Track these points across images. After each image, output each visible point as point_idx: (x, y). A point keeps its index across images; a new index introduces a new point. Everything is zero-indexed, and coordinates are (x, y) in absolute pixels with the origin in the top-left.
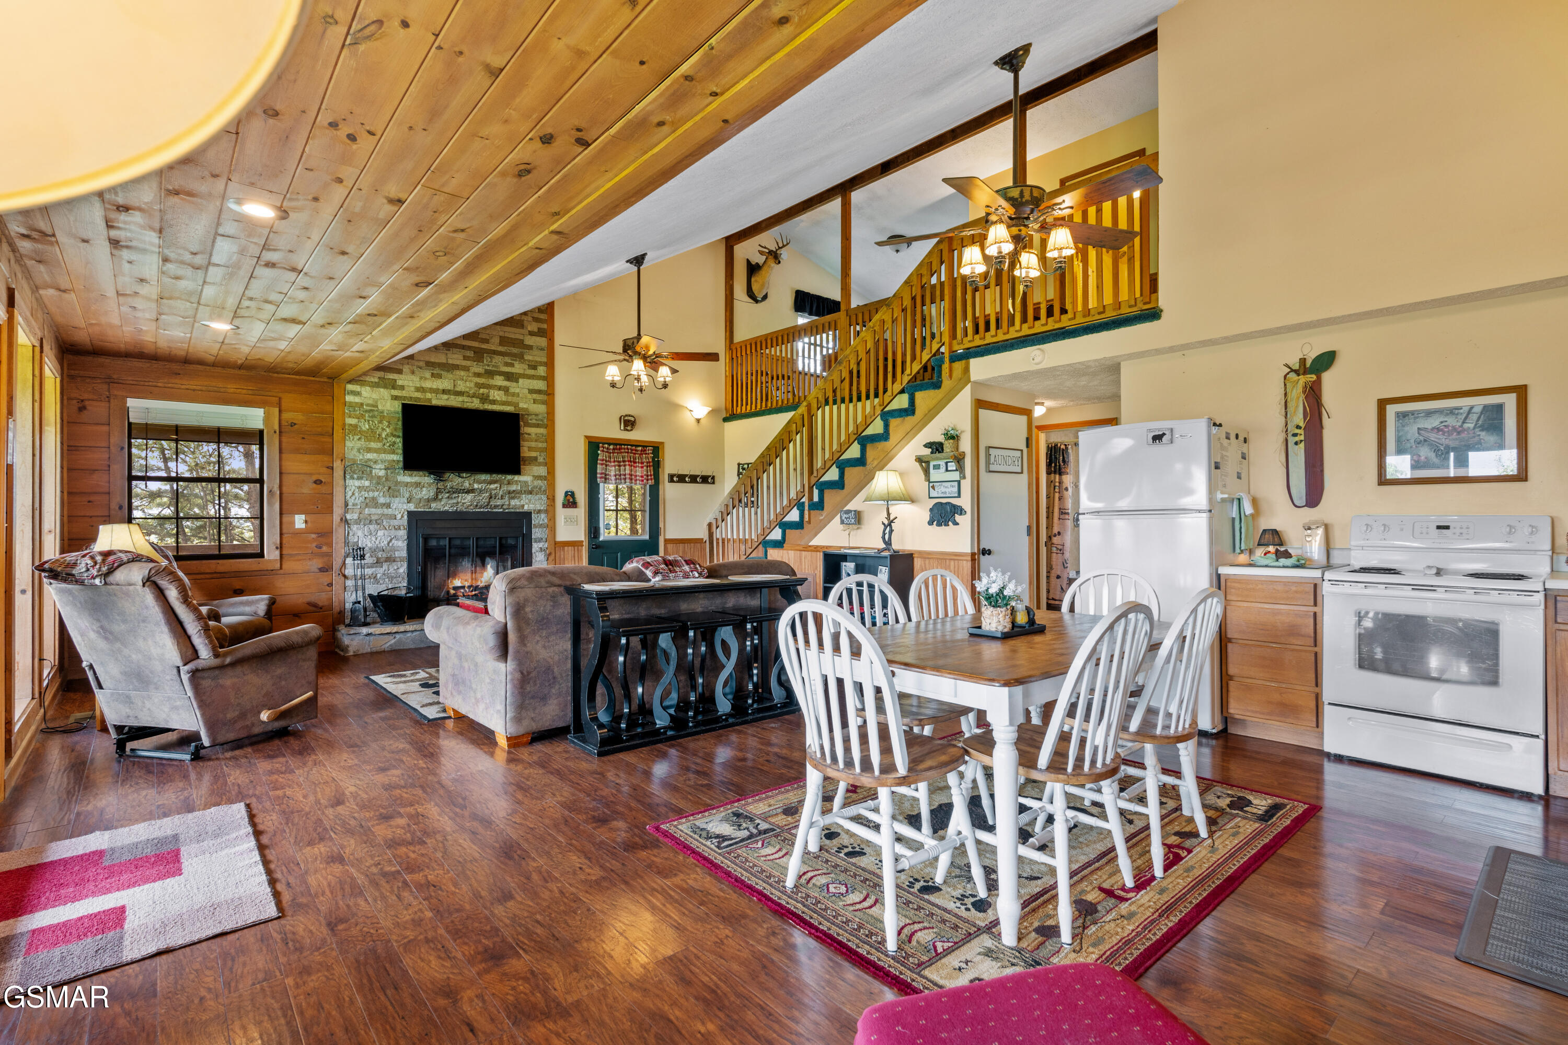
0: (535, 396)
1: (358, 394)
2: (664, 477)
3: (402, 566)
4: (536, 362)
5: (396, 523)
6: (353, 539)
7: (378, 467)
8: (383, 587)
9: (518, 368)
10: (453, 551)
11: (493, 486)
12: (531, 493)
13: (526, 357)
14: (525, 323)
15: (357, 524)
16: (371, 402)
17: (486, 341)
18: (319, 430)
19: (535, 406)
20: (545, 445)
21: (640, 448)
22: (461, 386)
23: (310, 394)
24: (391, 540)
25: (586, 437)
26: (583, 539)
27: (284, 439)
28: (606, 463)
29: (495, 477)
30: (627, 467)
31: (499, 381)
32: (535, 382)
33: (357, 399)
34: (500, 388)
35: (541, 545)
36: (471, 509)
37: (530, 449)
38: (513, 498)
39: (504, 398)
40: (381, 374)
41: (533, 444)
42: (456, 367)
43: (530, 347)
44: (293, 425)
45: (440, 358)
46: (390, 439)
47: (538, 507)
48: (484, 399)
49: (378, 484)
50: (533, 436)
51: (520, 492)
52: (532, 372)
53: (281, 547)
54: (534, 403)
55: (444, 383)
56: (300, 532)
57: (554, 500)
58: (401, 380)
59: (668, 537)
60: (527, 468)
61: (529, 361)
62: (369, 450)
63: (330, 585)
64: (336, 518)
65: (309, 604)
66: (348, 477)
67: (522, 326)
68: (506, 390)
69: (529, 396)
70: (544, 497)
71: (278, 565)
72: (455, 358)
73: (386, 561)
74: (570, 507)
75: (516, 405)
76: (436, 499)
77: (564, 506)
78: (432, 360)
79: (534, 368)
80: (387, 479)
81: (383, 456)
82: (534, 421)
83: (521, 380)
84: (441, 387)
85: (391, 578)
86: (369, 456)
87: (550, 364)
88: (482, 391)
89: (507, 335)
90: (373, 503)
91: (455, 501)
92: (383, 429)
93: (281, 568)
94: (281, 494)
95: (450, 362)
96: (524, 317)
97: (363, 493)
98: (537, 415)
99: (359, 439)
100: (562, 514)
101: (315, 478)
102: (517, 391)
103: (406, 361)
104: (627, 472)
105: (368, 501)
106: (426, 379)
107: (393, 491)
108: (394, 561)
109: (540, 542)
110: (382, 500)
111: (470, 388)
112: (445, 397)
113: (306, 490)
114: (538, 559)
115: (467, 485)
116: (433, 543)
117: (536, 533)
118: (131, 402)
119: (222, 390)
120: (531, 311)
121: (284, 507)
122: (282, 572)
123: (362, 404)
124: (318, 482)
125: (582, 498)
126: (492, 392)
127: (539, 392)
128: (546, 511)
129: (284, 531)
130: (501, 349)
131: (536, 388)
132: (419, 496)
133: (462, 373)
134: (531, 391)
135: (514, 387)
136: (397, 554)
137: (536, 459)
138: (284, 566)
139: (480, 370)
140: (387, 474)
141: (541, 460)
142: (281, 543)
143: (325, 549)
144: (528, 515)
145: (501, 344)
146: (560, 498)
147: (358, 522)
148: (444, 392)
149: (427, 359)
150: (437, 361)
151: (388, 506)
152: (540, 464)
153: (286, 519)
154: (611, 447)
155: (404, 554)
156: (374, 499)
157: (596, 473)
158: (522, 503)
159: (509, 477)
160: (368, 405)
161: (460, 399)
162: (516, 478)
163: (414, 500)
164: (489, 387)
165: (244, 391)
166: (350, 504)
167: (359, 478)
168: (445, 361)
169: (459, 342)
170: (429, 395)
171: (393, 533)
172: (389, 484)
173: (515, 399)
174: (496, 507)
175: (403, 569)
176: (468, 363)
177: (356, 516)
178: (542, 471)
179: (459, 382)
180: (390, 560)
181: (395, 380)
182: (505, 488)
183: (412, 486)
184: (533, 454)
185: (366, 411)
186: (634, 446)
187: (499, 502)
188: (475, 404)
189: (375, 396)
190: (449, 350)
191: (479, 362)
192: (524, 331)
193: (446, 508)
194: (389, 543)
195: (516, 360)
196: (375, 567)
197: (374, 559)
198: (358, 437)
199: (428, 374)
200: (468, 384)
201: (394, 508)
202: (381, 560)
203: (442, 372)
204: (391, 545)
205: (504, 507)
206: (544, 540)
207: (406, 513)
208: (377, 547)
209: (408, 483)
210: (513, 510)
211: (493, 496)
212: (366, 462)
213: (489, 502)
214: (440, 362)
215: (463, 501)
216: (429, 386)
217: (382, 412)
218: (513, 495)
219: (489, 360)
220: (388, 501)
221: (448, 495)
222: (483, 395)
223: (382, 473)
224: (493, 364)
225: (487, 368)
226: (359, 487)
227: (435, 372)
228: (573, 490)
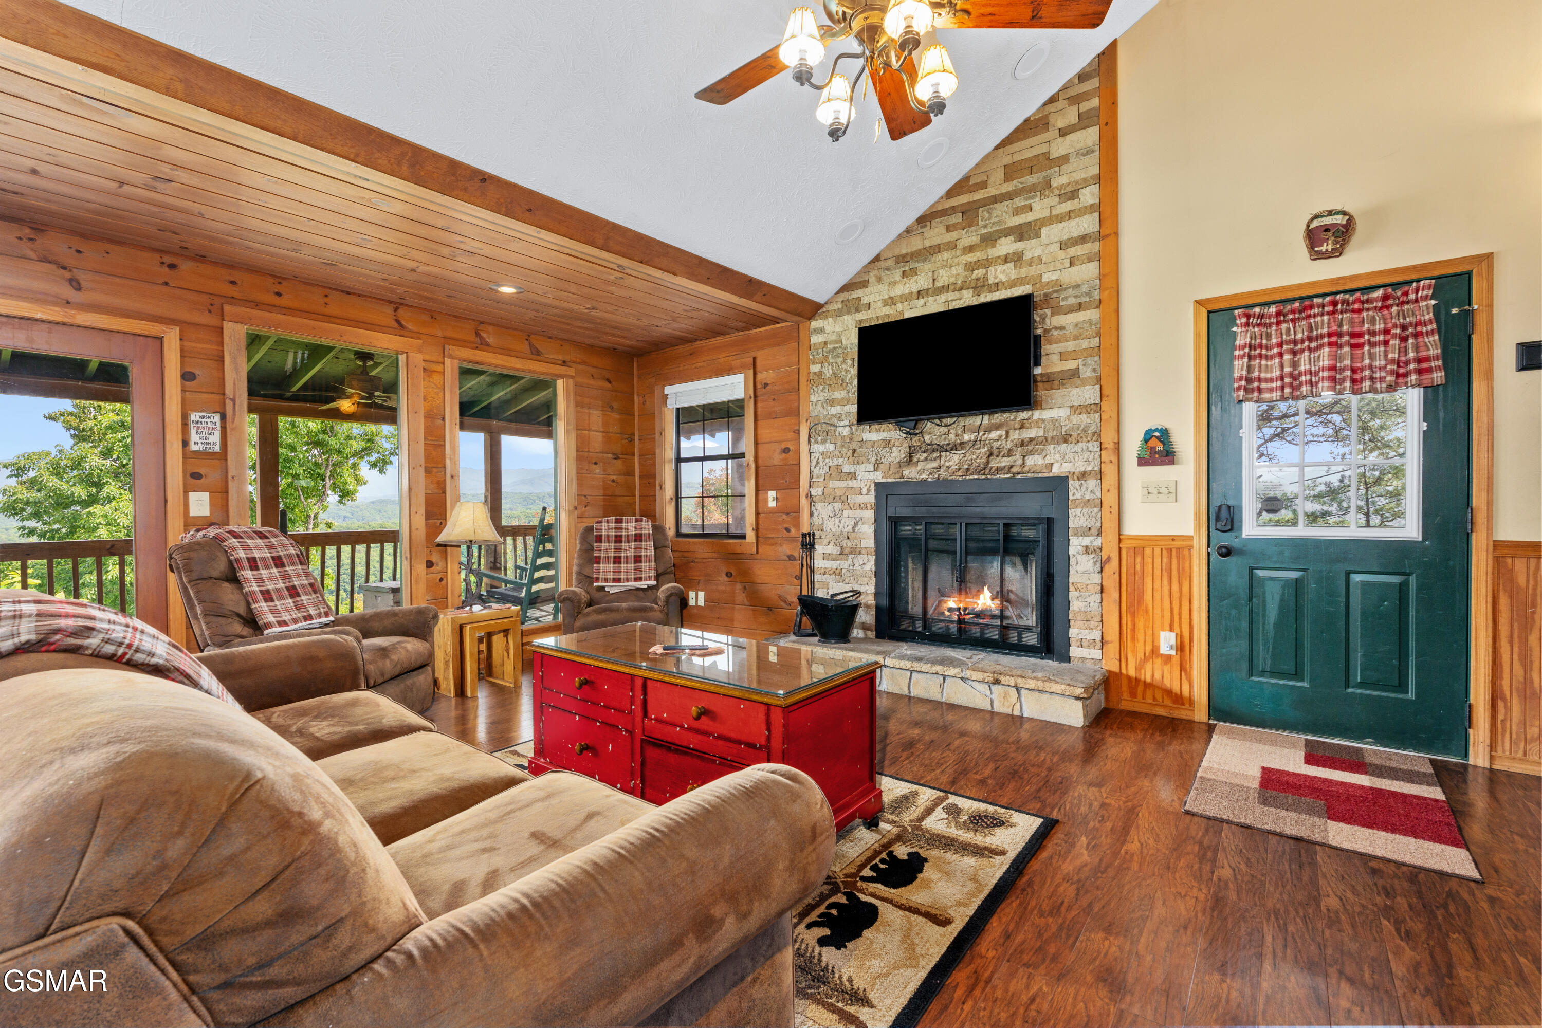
0: (1073, 251)
1: (821, 331)
2: (1497, 360)
3: (869, 560)
4: (1077, 182)
5: (860, 499)
6: (817, 521)
7: (842, 424)
8: (848, 587)
9: (1040, 208)
10: (932, 543)
11: (994, 435)
12: (1066, 439)
13: (1054, 184)
14: (1052, 118)
15: (821, 501)
16: (834, 337)
17: (984, 185)
18: (787, 386)
19: (1074, 269)
20: (1098, 342)
21: (1380, 293)
22: (944, 277)
23: (778, 346)
24: (856, 524)
25: (1203, 302)
26: (1191, 533)
27: (759, 405)
28: (1253, 353)
29: (998, 418)
31: (1006, 246)
32: (1074, 222)
33: (821, 338)
34: (1006, 259)
35: (1087, 541)
36: (959, 475)
37: (1063, 356)
38: (1031, 453)
39: (1014, 274)
40: (844, 296)
41: (1070, 346)
42: (937, 249)
43: (1063, 160)
44: (766, 385)
45: (916, 244)
47: (1081, 467)
48: (979, 286)
49: (843, 446)
50: (1070, 329)
51: (1045, 440)
52: (1068, 206)
53: (757, 530)
54: (1072, 264)
55: (921, 281)
56: (772, 512)
57: (1118, 448)
58: (867, 296)
60: (1057, 394)
61: (1061, 187)
62: (832, 403)
63: (798, 577)
64: (803, 493)
65: (780, 597)
66: (812, 440)
67: (1047, 126)
68: (1017, 258)
69: (1062, 255)
70: (1094, 447)
71: (754, 549)
72: (936, 234)
73: (851, 553)
74: (1154, 463)
75: (1036, 280)
76: (910, 460)
77: (1142, 462)
78: (904, 252)
79: (1073, 195)
80: (851, 440)
81: (845, 409)
82: (1072, 301)
83: (1044, 231)
84: (916, 289)
85: (858, 578)
86: (834, 410)
87: (1108, 174)
88: (976, 274)
89: (1017, 158)
90: (836, 473)
91: (935, 464)
93: (757, 552)
94: (757, 468)
95: (928, 244)
96: (1051, 108)
97: (827, 460)
98: (1077, 287)
99: (824, 390)
100: (1136, 477)
101: (783, 446)
102: (1038, 252)
103: (871, 266)
105: (832, 470)
106: (895, 283)
107: (858, 455)
108: (860, 554)
109: (1083, 535)
110: (846, 469)
111: (957, 276)
112: (921, 302)
113: (776, 462)
115: (952, 437)
116: (906, 530)
117: (1077, 518)
120: (1065, 88)
121: (761, 482)
122: (758, 556)
123: (826, 343)
124: (786, 451)
125: (1188, 442)
126: (993, 270)
127: (1083, 239)
128: (1101, 474)
129: (760, 510)
130: (1007, 188)
131: (1076, 234)
132: (890, 459)
133: (946, 255)
134: (1064, 245)
135: (1031, 248)
136: (864, 543)
137: (1075, 373)
138: (760, 550)
139: (973, 240)
140: (851, 432)
141: (1086, 373)
142: (757, 524)
143: (794, 532)
144: (1061, 482)
145: (1008, 178)
146: (1132, 445)
147: (823, 498)
148: (920, 294)
149: (897, 252)
150: (909, 251)
151: (853, 476)
152: (1084, 383)
153: (761, 497)
154: (1274, 309)
155: (870, 543)
156: (838, 467)
157: (1227, 378)
158: (1048, 460)
159: (1024, 415)
160: (831, 343)
161: (944, 297)
162: (1037, 414)
163: (881, 466)
164: (987, 263)
165: (730, 358)
166: (815, 476)
167: (824, 442)
168: (920, 247)
169: (940, 208)
170: (900, 307)
171: (859, 514)
172: (854, 445)
173: (1033, 271)
174: (999, 470)
175: (870, 565)
176: (954, 235)
177: (820, 491)
178: (1089, 394)
179: (942, 272)
180: (856, 551)
181: (859, 299)
182: (1015, 435)
183: (879, 446)
184: (1071, 365)
185: (829, 351)
187: (1005, 462)
188: (968, 299)
189: (838, 328)
190: (925, 226)
191: (970, 226)
192: (1053, 133)
193: (924, 476)
194: (854, 528)
195: (1032, 198)
196: (841, 559)
197: (839, 548)
198: (821, 388)
199: (897, 275)
200: (954, 271)
201: (859, 478)
202: (847, 551)
203: (917, 265)
204: (856, 529)
205: (1014, 470)
206: (1094, 531)
207: (873, 485)
208: (841, 533)
209: (874, 442)
210: (1029, 475)
211: (995, 452)
212: (830, 419)
213: (988, 463)
214: (914, 249)
215: (947, 464)
216: (899, 293)
217: (846, 348)
218: (1030, 448)
219: (987, 215)
220: (852, 470)
221: (925, 455)
222: (978, 279)
223: (846, 432)
224: (993, 220)
225: (984, 231)
226: (823, 454)
227: (907, 268)
228: (1167, 425)
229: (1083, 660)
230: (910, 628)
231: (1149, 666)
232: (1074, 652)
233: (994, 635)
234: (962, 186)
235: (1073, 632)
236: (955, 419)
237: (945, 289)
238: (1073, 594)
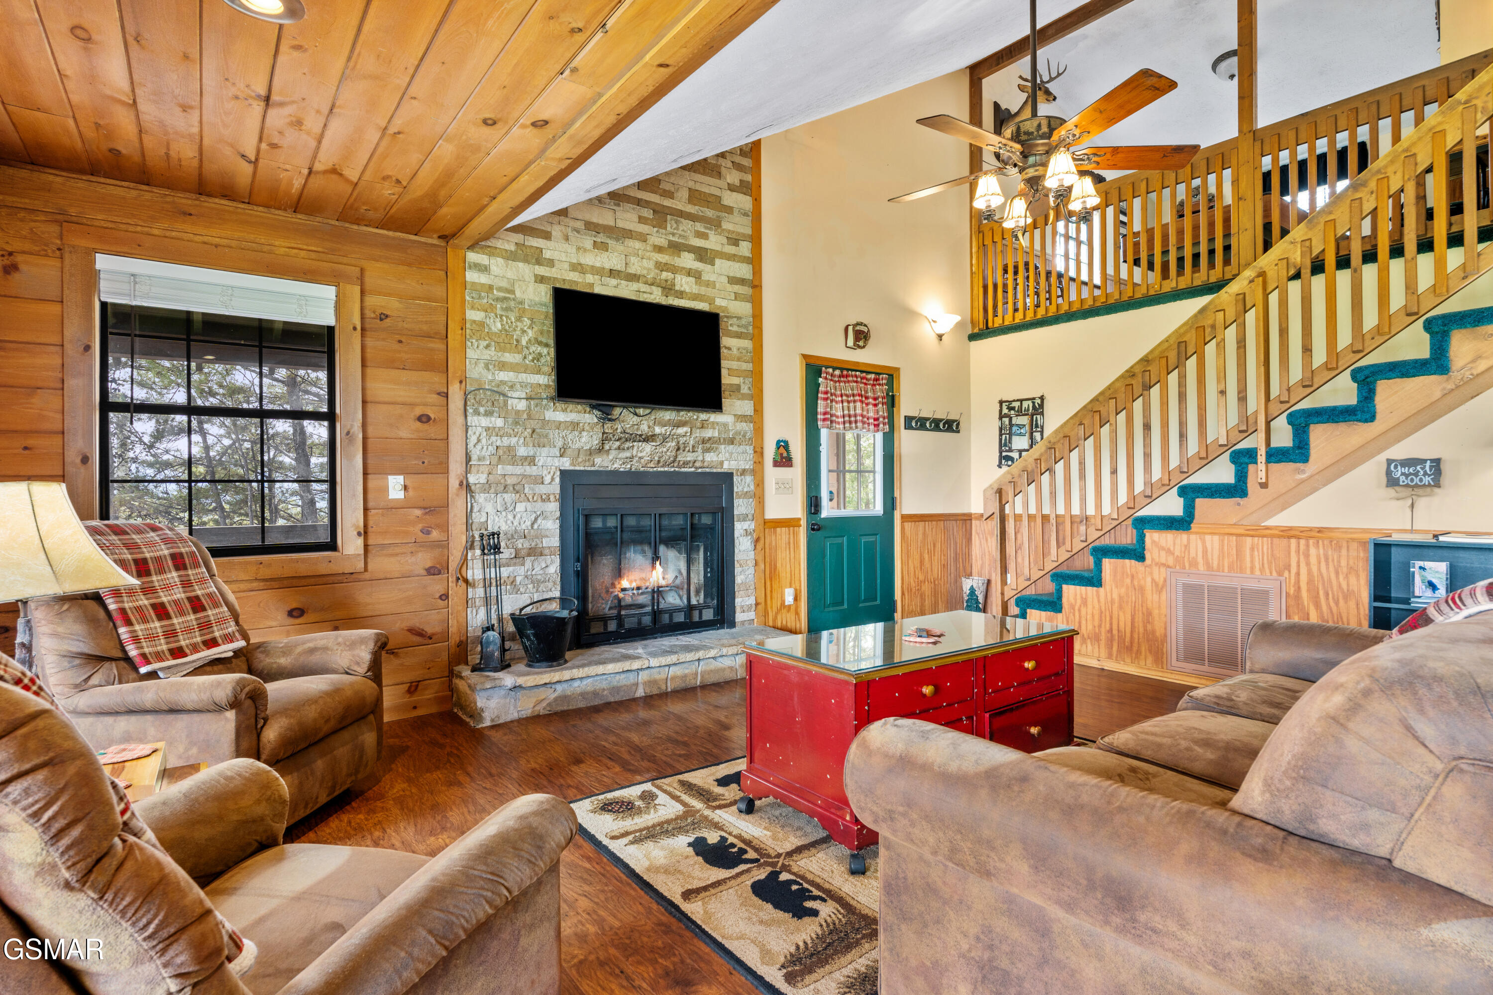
0: (737, 288)
1: (484, 269)
2: (900, 422)
3: (552, 562)
4: (738, 233)
5: (543, 489)
6: (478, 518)
7: (516, 394)
8: (524, 600)
9: (714, 242)
10: (626, 536)
11: (681, 431)
12: (731, 442)
13: (725, 225)
14: (723, 171)
15: (484, 491)
16: (504, 284)
17: (670, 195)
18: (425, 328)
19: (737, 303)
20: (749, 366)
21: (872, 376)
22: (635, 266)
23: (410, 265)
24: (536, 519)
25: (805, 356)
26: (800, 515)
27: (369, 342)
28: (829, 397)
29: (686, 415)
30: (858, 404)
31: (687, 260)
32: (737, 265)
33: (483, 279)
34: (689, 273)
35: (745, 525)
36: (652, 468)
37: (731, 372)
38: (708, 450)
39: (695, 289)
41: (735, 365)
42: (628, 234)
43: (729, 210)
44: (383, 317)
45: (605, 217)
46: (532, 349)
47: (742, 465)
48: (668, 288)
49: (516, 423)
50: (735, 351)
51: (718, 441)
52: (731, 249)
53: (365, 533)
54: (736, 299)
55: (611, 260)
56: (393, 507)
57: (762, 454)
58: (552, 249)
59: (906, 511)
60: (729, 401)
61: (728, 231)
62: (503, 366)
63: (445, 597)
64: (454, 483)
65: (412, 631)
66: (470, 410)
67: (719, 175)
68: (696, 275)
69: (729, 287)
70: (750, 449)
71: (361, 565)
72: (627, 218)
73: (529, 555)
75: (711, 301)
76: (600, 450)
77: (776, 464)
78: (595, 220)
79: (735, 242)
80: (530, 417)
81: (523, 377)
82: (735, 328)
83: (718, 262)
84: (608, 266)
85: (537, 583)
86: (503, 376)
87: (756, 239)
88: (665, 275)
89: (698, 187)
90: (508, 455)
91: (628, 454)
92: (524, 332)
93: (366, 569)
94: (365, 439)
95: (620, 224)
96: (721, 161)
97: (494, 438)
98: (739, 318)
99: (487, 347)
100: (772, 474)
101: (418, 411)
102: (713, 278)
103: (557, 218)
104: (859, 411)
105: (501, 452)
106: (585, 250)
107: (538, 437)
108: (541, 554)
109: (744, 520)
110: (522, 451)
111: (649, 270)
112: (613, 282)
113: (404, 433)
114: (742, 548)
115: (644, 428)
116: (597, 523)
117: (741, 507)
118: (102, 262)
119: (266, 248)
120: (731, 152)
121: (371, 461)
122: (367, 576)
123: (491, 287)
124: (424, 419)
125: (798, 452)
126: (678, 277)
127: (742, 281)
128: (753, 472)
129: (371, 504)
130: (690, 209)
131: (738, 275)
132: (578, 445)
133: (637, 245)
134: (733, 280)
135: (709, 272)
136: (546, 542)
137: (738, 388)
138: (370, 567)
139: (662, 241)
140: (529, 407)
141: (745, 390)
142: (366, 526)
143: (435, 535)
144: (728, 477)
145: (690, 201)
146: (770, 452)
147: (487, 487)
148: (612, 273)
149: (587, 216)
150: (601, 222)
151: (531, 460)
152: (744, 397)
153: (371, 484)
154: (837, 372)
155: (555, 542)
156: (510, 449)
157: (816, 413)
158: (721, 458)
159: (703, 416)
160: (500, 289)
161: (635, 286)
163: (569, 452)
164: (674, 270)
165: (303, 253)
166: (474, 457)
167: (488, 414)
168: (612, 223)
169: (632, 194)
170: (590, 278)
171: (539, 506)
172: (532, 424)
173: (709, 292)
174: (686, 463)
175: (554, 567)
176: (645, 228)
177: (483, 478)
178: (746, 407)
179: (633, 259)
180: (535, 552)
181: (541, 250)
182: (697, 433)
183: (567, 428)
184: (735, 380)
185: (497, 299)
186: (863, 371)
187: (690, 457)
188: (655, 296)
189: (510, 274)
190: (619, 205)
191: (660, 227)
192: (722, 183)
193: (616, 466)
194: (533, 524)
195: (710, 229)
196: (515, 565)
197: (513, 551)
198: (485, 343)
199: (588, 243)
200: (645, 263)
201: (540, 464)
202: (523, 553)
203: (609, 241)
204: (536, 527)
205: (698, 464)
206: (750, 517)
207: (558, 473)
208: (516, 531)
209: (560, 423)
210: (707, 470)
211: (682, 446)
212: (498, 386)
213: (676, 457)
214: (605, 223)
215: (640, 455)
216: (591, 263)
217: (521, 303)
218: (708, 445)
219: (675, 226)
220: (531, 453)
221: (618, 443)
222: (666, 281)
223: (522, 405)
224: (680, 232)
225: (671, 238)
226: (487, 429)
227: (599, 240)
228: (787, 438)
229: (743, 623)
230: (602, 630)
231: (779, 618)
232: (740, 617)
233: (680, 618)
234: (650, 184)
235: (738, 601)
236: (648, 411)
237: (633, 278)
238: (738, 569)
